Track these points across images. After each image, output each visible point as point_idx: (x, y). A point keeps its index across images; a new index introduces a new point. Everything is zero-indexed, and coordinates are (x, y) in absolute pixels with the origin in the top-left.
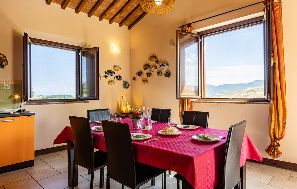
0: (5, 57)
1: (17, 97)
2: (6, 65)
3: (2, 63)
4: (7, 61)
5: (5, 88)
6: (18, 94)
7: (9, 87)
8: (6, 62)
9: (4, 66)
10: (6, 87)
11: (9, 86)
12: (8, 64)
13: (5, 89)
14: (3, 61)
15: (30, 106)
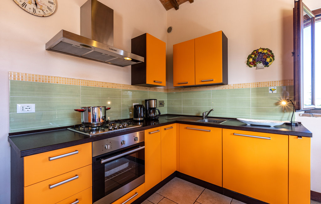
0: (270, 51)
1: (284, 103)
2: (271, 61)
3: (266, 60)
4: (273, 56)
5: (270, 92)
6: (285, 100)
7: (276, 91)
8: (271, 58)
9: (268, 63)
10: (272, 90)
11: (276, 88)
12: (274, 59)
13: (270, 94)
14: (267, 57)
15: (311, 118)
